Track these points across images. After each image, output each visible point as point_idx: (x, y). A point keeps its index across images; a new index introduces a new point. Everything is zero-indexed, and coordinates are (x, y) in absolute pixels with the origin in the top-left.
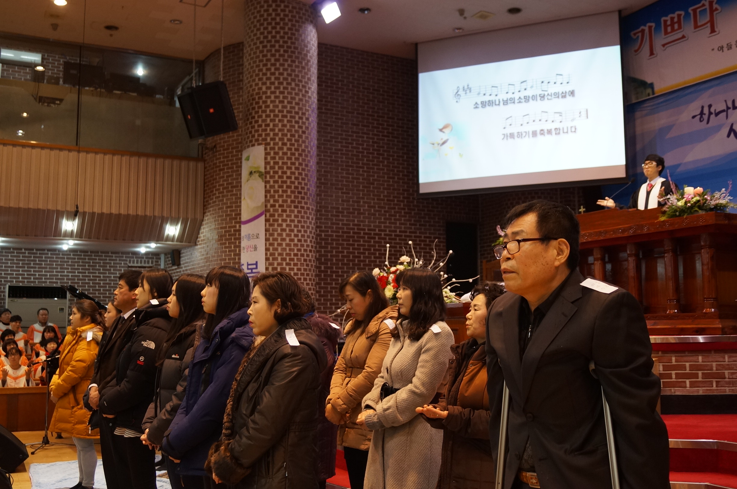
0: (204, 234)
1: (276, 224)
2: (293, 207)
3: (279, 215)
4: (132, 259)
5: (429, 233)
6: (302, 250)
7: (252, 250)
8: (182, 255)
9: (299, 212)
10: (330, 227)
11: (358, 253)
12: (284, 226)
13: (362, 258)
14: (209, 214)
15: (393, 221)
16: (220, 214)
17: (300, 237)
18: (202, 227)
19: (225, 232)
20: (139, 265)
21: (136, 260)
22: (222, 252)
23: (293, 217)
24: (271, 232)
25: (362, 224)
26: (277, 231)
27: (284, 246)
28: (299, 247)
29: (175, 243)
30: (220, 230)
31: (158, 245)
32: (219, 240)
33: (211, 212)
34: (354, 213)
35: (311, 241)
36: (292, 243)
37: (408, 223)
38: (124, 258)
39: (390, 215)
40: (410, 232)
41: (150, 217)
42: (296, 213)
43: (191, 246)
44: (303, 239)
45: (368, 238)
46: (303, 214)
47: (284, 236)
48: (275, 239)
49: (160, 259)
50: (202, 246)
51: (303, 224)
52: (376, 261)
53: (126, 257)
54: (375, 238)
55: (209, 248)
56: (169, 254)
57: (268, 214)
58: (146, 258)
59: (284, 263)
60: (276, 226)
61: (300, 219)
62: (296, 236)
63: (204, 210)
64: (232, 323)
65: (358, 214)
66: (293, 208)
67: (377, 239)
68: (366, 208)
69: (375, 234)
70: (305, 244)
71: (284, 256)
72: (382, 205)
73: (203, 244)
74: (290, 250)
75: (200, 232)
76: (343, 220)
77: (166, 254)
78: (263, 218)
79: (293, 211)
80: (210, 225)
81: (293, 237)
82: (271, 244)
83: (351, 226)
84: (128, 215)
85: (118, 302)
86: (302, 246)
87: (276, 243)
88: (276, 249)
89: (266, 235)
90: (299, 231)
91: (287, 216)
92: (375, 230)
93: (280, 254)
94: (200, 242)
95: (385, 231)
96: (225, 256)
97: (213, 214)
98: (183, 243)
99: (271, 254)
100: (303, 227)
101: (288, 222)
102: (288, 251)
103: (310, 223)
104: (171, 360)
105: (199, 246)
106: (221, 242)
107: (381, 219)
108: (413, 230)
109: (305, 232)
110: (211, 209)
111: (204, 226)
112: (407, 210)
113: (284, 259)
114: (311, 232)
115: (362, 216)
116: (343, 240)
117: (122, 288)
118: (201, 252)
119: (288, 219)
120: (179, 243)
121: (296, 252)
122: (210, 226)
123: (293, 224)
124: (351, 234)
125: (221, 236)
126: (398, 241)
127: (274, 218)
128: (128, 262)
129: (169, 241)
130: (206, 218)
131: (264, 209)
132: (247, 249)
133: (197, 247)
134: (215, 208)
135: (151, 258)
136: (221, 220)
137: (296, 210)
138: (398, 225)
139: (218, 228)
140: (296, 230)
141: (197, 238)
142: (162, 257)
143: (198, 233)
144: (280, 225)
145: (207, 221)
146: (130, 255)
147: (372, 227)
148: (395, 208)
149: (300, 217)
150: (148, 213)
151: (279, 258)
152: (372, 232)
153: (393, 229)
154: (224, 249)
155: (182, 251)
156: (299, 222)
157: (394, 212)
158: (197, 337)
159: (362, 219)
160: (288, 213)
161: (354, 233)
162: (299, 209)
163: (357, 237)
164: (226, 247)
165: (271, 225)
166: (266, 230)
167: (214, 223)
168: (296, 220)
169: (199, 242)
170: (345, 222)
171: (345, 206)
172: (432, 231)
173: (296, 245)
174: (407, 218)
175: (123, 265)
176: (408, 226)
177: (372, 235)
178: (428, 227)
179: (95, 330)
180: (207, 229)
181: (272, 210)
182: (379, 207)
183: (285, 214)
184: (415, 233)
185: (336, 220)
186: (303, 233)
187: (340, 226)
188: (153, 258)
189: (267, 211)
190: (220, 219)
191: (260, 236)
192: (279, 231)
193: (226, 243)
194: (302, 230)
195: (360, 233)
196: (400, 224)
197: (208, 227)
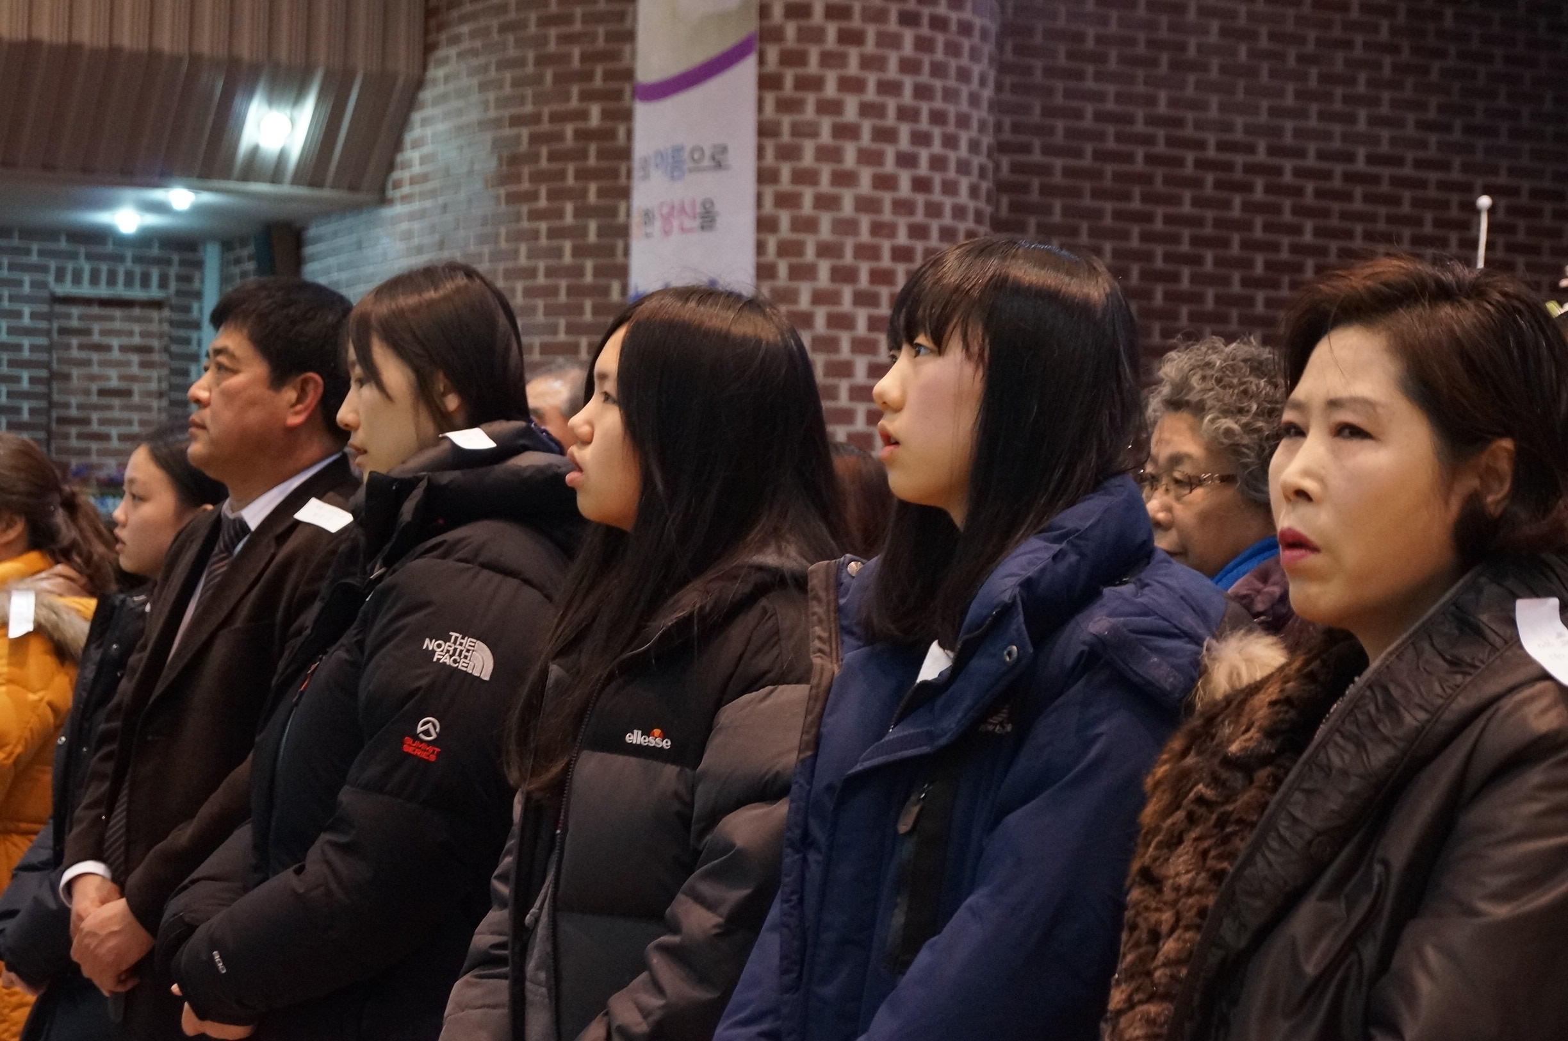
0: (427, 149)
1: (811, 99)
2: (893, 16)
3: (827, 59)
4: (70, 266)
5: (1513, 172)
6: (935, 233)
7: (689, 223)
8: (309, 250)
9: (924, 45)
10: (1039, 130)
11: (1168, 257)
12: (851, 112)
13: (1185, 284)
14: (453, 52)
15: (1338, 106)
16: (512, 52)
17: (923, 169)
18: (416, 117)
19: (535, 139)
20: (103, 291)
21: (87, 267)
22: (517, 236)
23: (892, 71)
24: (786, 138)
25: (1190, 116)
26: (814, 134)
27: (848, 208)
28: (919, 217)
29: (285, 189)
30: (507, 132)
31: (207, 198)
32: (503, 179)
33: (466, 45)
34: (1154, 63)
35: (974, 192)
36: (887, 197)
37: (1411, 117)
38: (34, 258)
39: (1324, 78)
40: (1419, 164)
41: (176, 60)
42: (908, 49)
43: (356, 208)
44: (937, 178)
45: (1219, 185)
46: (939, 55)
47: (850, 158)
48: (805, 177)
49: (199, 265)
50: (416, 206)
51: (938, 104)
52: (1250, 301)
53: (41, 253)
54: (1247, 188)
55: (449, 217)
56: (243, 242)
57: (773, 54)
58: (138, 260)
59: (847, 293)
60: (810, 112)
61: (925, 78)
62: (906, 160)
63: (426, 32)
64: (1073, 558)
65: (1175, 66)
66: (893, 25)
67: (1259, 195)
68: (1213, 38)
69: (1250, 169)
70: (948, 202)
71: (848, 258)
72: (1290, 27)
73: (423, 195)
74: (877, 229)
75: (409, 137)
76: (1100, 97)
77: (227, 245)
78: (746, 71)
79: (893, 41)
80: (455, 104)
81: (889, 166)
82: (786, 200)
83: (1140, 127)
84: (72, 50)
85: (213, 443)
86: (934, 210)
87: (808, 195)
88: (810, 225)
89: (761, 152)
90: (922, 139)
91: (867, 63)
92: (1251, 149)
93: (825, 250)
94: (406, 190)
95: (1300, 153)
96: (532, 254)
97: (474, 53)
98: (326, 193)
99: (785, 249)
100: (938, 118)
101: (871, 94)
102: (865, 236)
103: (974, 100)
104: (620, 760)
105: (398, 209)
106: (513, 188)
107: (1281, 94)
108: (1432, 153)
109: (950, 142)
110: (465, 29)
111: (428, 112)
112: (1405, 56)
113: (844, 275)
114: (974, 146)
115: (1192, 78)
116: (1097, 194)
117: (235, 372)
118: (408, 236)
119: (872, 79)
120: (303, 191)
121: (902, 239)
122: (459, 112)
123: (891, 105)
124: (1139, 165)
125: (514, 160)
126: (1358, 205)
127: (800, 71)
128: (51, 279)
129: (258, 178)
130: (436, 73)
131: (752, 25)
132: (667, 219)
133: (387, 212)
134: (483, 22)
135: (158, 261)
136: (516, 83)
137: (908, 36)
138: (1362, 126)
139: (497, 123)
140: (905, 130)
141: (391, 167)
142: (212, 256)
143: (397, 145)
144: (831, 107)
145: (441, 89)
146: (63, 245)
147: (1238, 135)
148: (1348, 44)
149: (926, 68)
150: (165, 42)
151: (824, 268)
152: (1239, 159)
153: (1337, 144)
154: (525, 224)
155: (312, 232)
156: (922, 92)
157: (1348, 63)
158: (818, 630)
159: (1190, 91)
160: (870, 47)
161: (1150, 159)
162: (925, 31)
163: (1167, 181)
164: (535, 215)
165: (787, 106)
166: (765, 130)
167: (475, 97)
168: (908, 82)
169: (397, 185)
170: (1110, 106)
171: (1113, 28)
172: (1525, 161)
173: (904, 207)
174: (1408, 93)
175: (27, 289)
176: (1410, 131)
177: (1238, 175)
178: (1503, 140)
179: (45, 585)
180: (441, 127)
181: (790, 30)
182: (1272, 36)
183: (854, 55)
184: (1445, 166)
185: (1068, 94)
186: (937, 148)
187: (1088, 123)
188: (168, 262)
189: (769, 34)
190: (508, 75)
191: (732, 158)
192: (826, 136)
193: (533, 196)
194: (937, 132)
195: (1179, 162)
196: (1373, 121)
197: (447, 116)
